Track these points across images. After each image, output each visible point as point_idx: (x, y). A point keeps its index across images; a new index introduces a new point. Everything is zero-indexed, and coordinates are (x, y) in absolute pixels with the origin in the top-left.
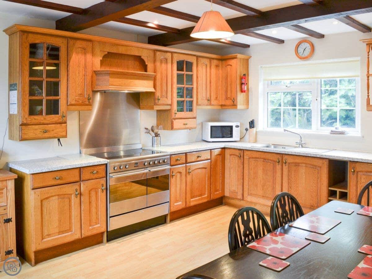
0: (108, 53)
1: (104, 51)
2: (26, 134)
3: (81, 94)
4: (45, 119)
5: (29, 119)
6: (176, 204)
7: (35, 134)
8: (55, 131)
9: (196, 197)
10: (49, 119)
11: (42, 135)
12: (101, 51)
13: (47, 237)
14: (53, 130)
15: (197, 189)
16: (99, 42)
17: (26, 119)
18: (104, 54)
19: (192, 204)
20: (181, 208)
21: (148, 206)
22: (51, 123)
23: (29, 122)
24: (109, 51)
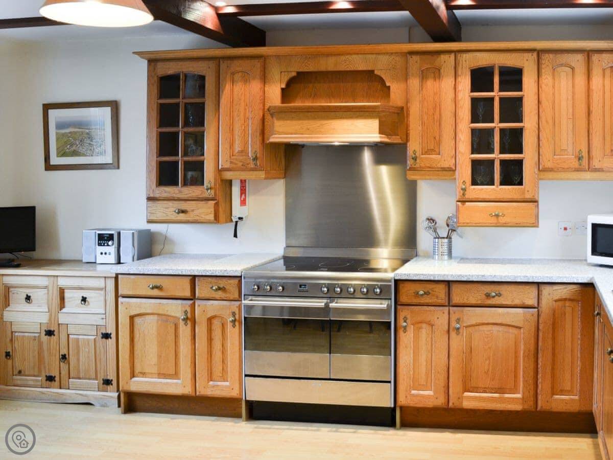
0: (298, 73)
1: (288, 72)
2: (154, 213)
3: (242, 152)
4: (180, 192)
5: (158, 192)
6: (413, 392)
7: (166, 214)
8: (196, 212)
9: (485, 392)
10: (186, 193)
11: (177, 217)
12: (281, 72)
13: (141, 375)
14: (193, 211)
15: (487, 373)
16: (278, 57)
17: (153, 191)
18: (288, 78)
19: (466, 405)
20: (430, 404)
21: (332, 377)
22: (190, 199)
23: (157, 195)
24: (298, 71)
